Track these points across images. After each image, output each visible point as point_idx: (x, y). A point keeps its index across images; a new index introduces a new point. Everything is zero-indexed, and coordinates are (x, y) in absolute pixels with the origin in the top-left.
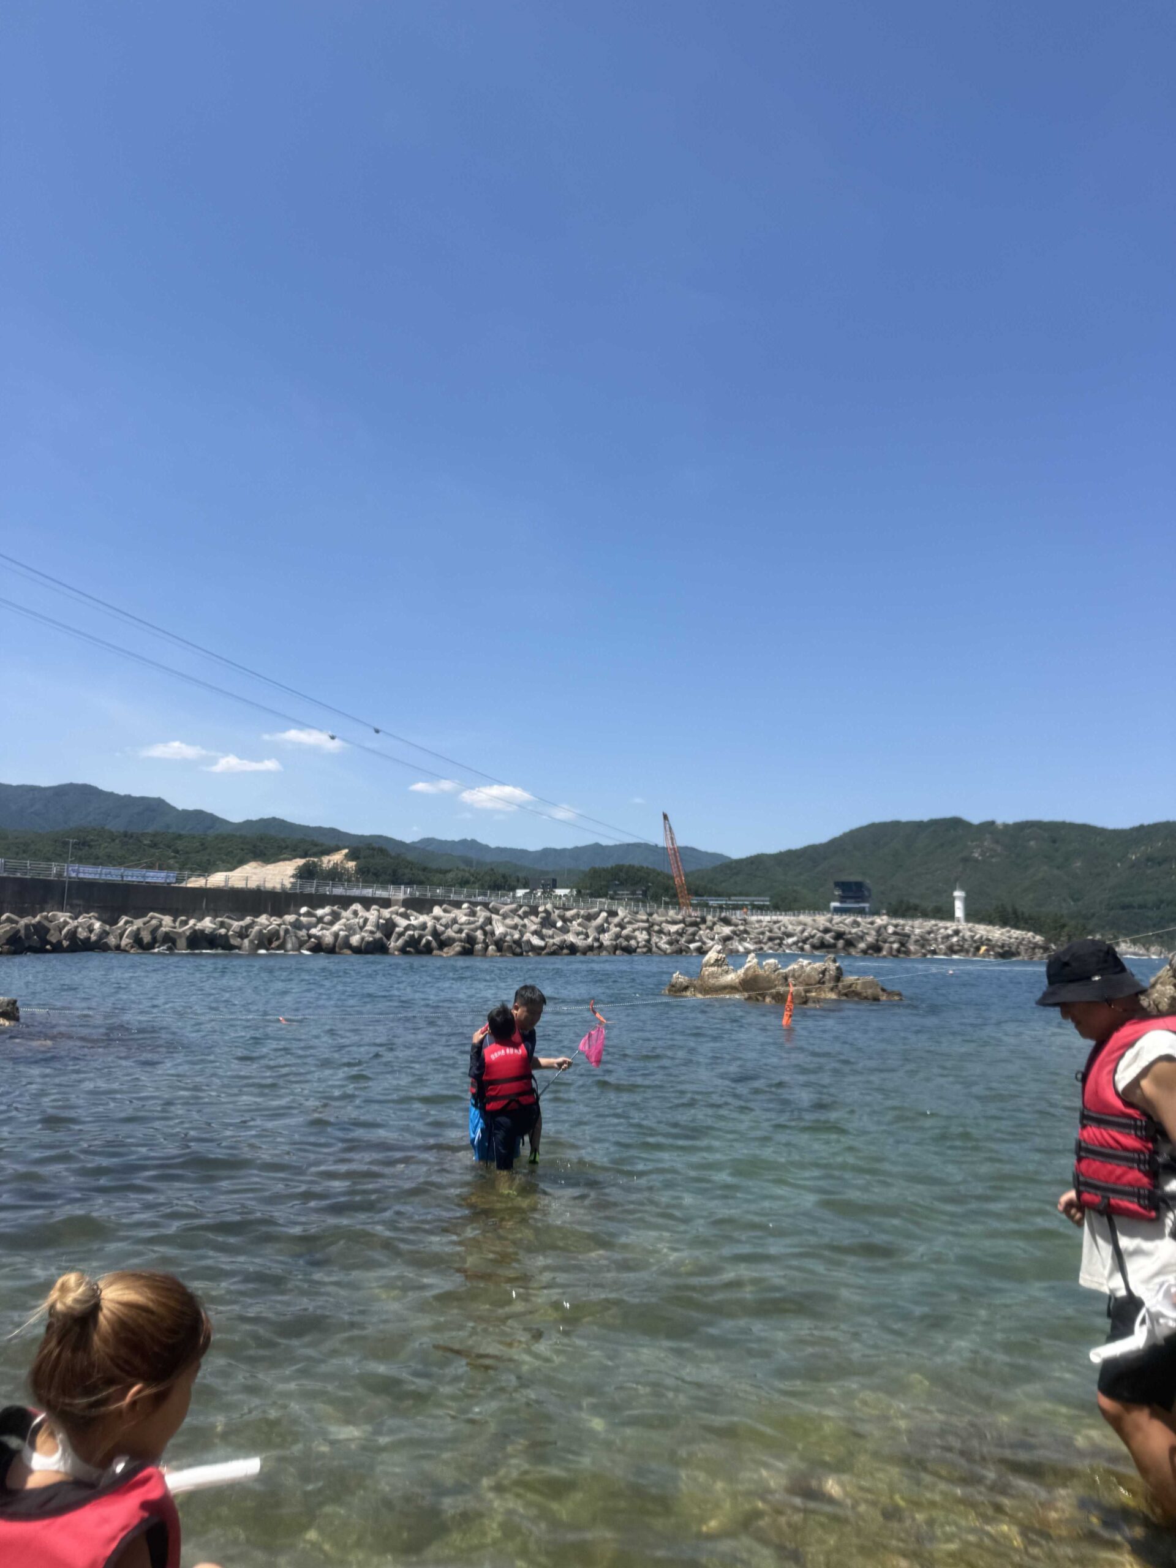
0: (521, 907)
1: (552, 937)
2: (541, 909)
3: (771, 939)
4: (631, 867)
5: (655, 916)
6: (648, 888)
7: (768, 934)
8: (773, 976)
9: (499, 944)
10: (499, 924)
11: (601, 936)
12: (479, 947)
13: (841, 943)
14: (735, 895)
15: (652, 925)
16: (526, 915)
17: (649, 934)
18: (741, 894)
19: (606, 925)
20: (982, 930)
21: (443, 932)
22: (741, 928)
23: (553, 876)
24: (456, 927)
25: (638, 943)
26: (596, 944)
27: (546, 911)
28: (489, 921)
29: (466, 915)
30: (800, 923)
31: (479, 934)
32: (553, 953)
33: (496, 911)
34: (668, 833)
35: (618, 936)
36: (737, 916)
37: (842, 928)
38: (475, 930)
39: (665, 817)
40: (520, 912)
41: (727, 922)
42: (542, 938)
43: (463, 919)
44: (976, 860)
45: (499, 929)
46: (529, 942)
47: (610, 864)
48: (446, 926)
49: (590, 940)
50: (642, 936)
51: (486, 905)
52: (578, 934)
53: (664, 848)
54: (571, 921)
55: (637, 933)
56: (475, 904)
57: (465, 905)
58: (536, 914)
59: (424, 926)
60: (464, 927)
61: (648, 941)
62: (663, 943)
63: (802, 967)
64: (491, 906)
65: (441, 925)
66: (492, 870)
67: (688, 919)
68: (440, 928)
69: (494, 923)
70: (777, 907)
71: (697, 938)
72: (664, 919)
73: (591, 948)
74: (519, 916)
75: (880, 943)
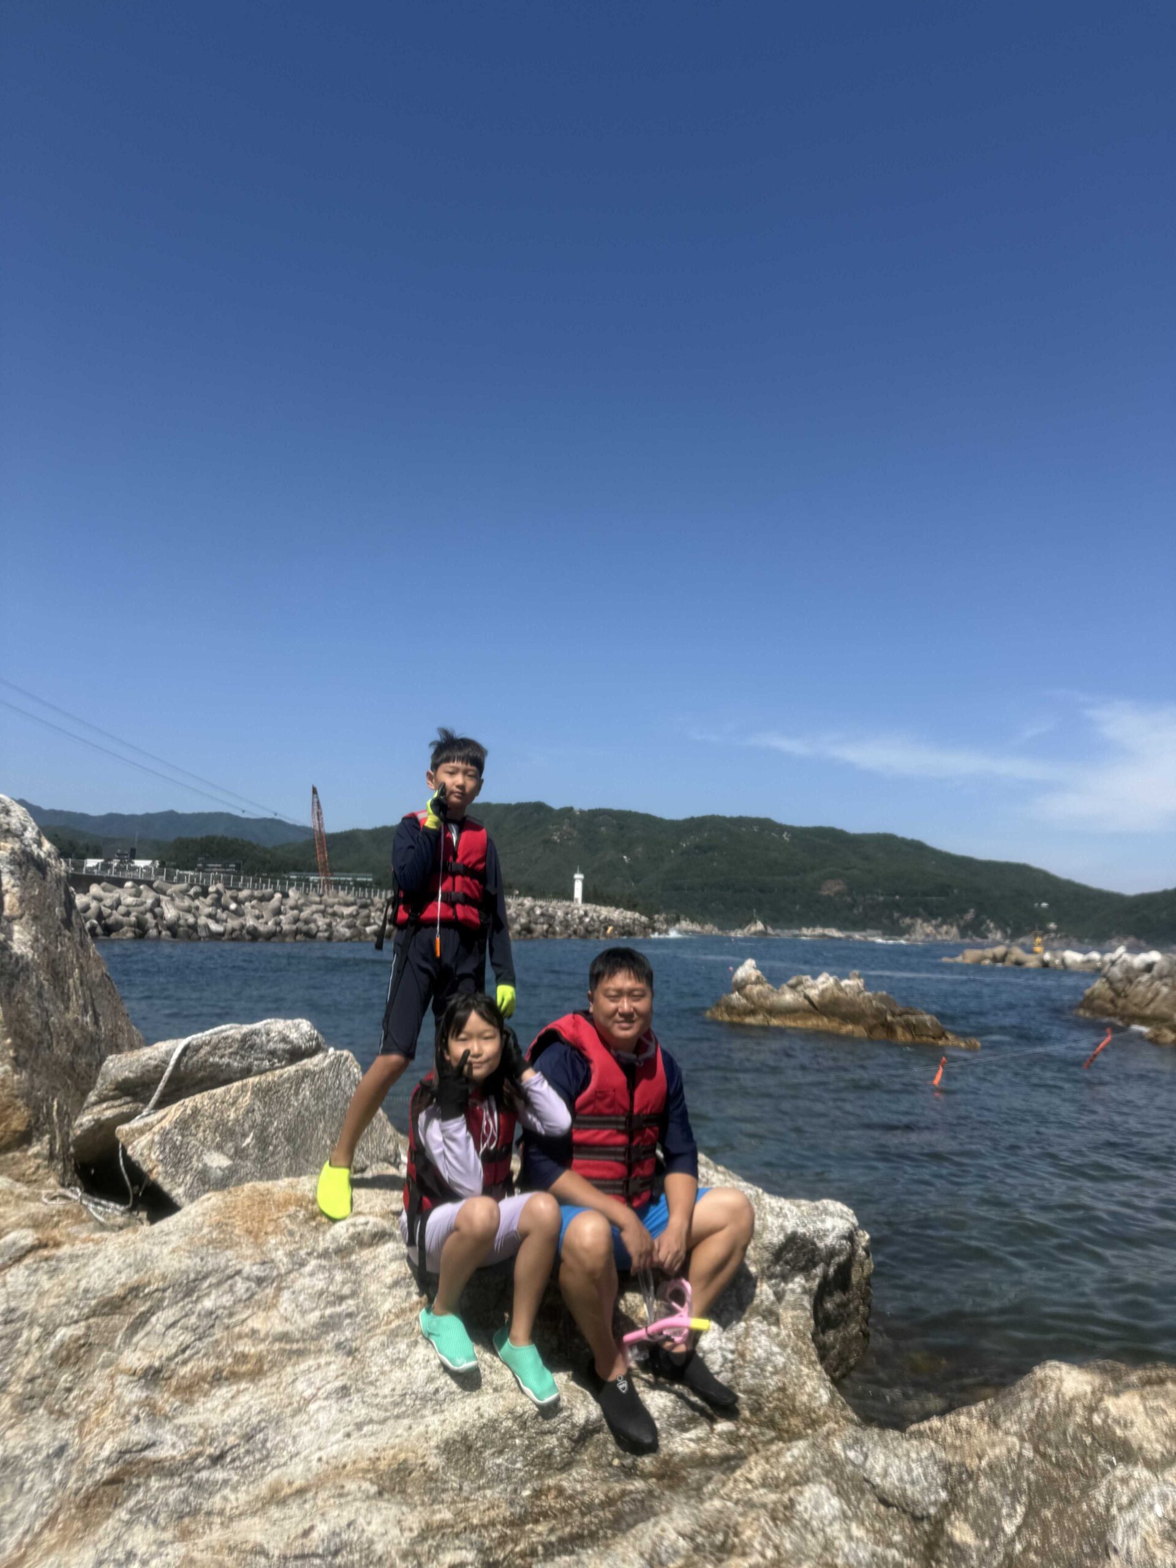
1: (227, 921)
2: (212, 889)
6: (243, 861)
9: (173, 928)
10: (170, 906)
11: (280, 920)
12: (151, 932)
16: (196, 896)
17: (328, 917)
19: (281, 908)
20: (605, 912)
21: (110, 915)
23: (127, 845)
24: (122, 909)
25: (318, 927)
27: (218, 892)
28: (157, 903)
29: (131, 895)
33: (163, 892)
34: (316, 807)
35: (296, 920)
38: (144, 913)
39: (315, 791)
40: (192, 892)
43: (130, 900)
44: (555, 843)
45: (170, 913)
48: (111, 907)
49: (269, 924)
50: (322, 922)
51: (150, 885)
52: (256, 917)
54: (243, 903)
55: (316, 916)
56: (138, 883)
57: (129, 884)
58: (207, 894)
59: (86, 908)
60: (131, 909)
62: (341, 927)
64: (155, 885)
65: (104, 906)
68: (104, 911)
69: (163, 904)
72: (334, 900)
73: (273, 934)
74: (190, 896)
75: (533, 926)
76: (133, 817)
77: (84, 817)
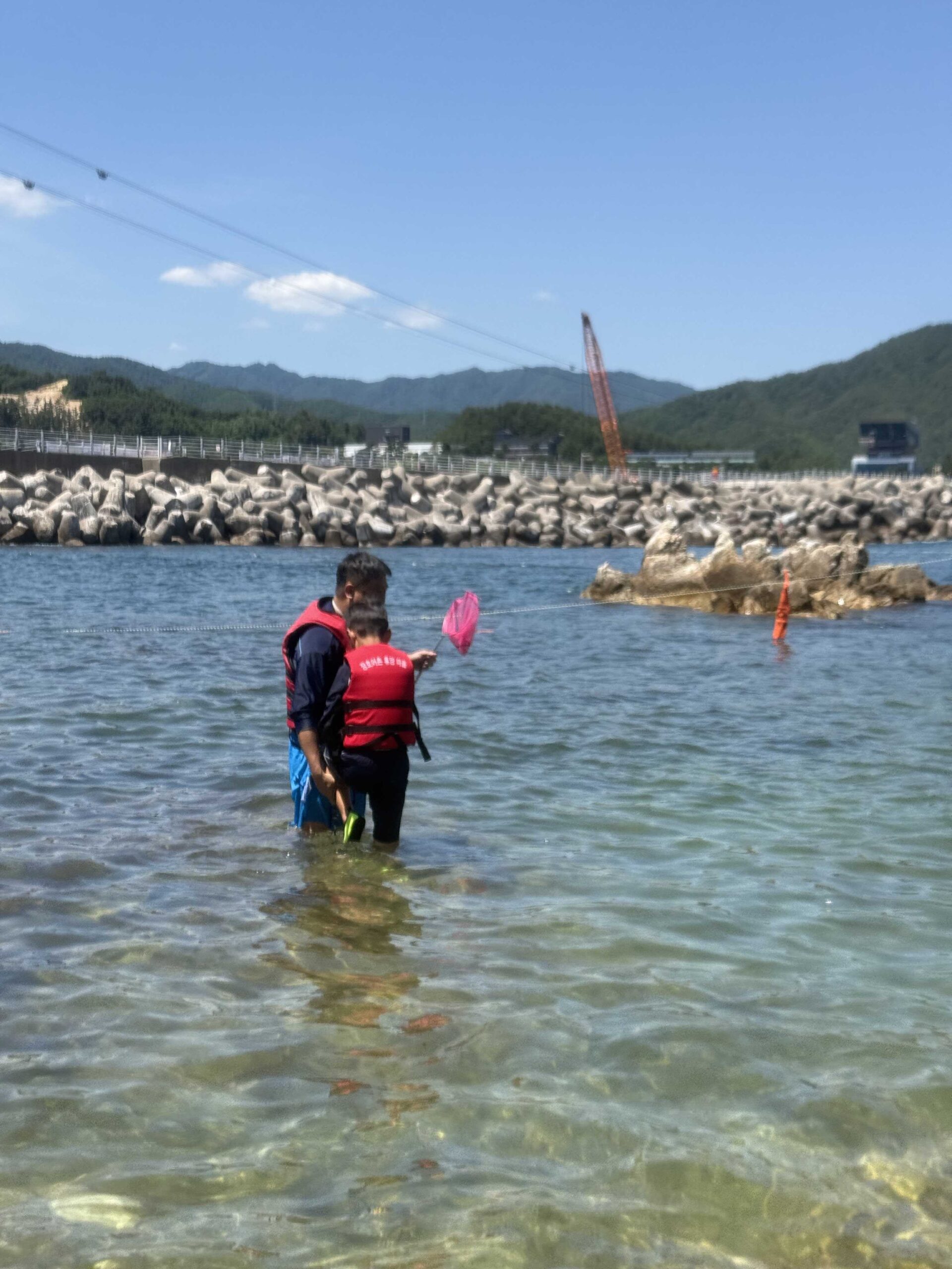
0: (352, 471)
1: (404, 518)
2: (385, 474)
3: (754, 517)
4: (531, 407)
5: (570, 484)
6: (559, 440)
7: (750, 509)
8: (758, 566)
9: (320, 531)
10: (319, 499)
11: (484, 517)
12: (287, 535)
13: (866, 520)
14: (699, 449)
15: (565, 498)
16: (361, 484)
17: (560, 512)
18: (708, 447)
19: (490, 499)
21: (229, 513)
22: (708, 500)
23: (403, 423)
24: (249, 503)
25: (542, 526)
26: (475, 529)
27: (394, 478)
29: (264, 484)
30: (801, 490)
31: (287, 515)
32: (408, 543)
33: (313, 478)
34: (591, 348)
35: (510, 516)
36: (701, 481)
37: (869, 496)
38: (280, 508)
39: (586, 321)
40: (353, 479)
41: (684, 490)
42: (388, 519)
43: (260, 491)
45: (319, 507)
46: (367, 527)
47: (495, 402)
48: (234, 503)
49: (465, 523)
50: (549, 516)
51: (296, 469)
52: (446, 513)
53: (584, 376)
54: (434, 493)
55: (541, 511)
56: (279, 467)
57: (263, 469)
58: (378, 481)
59: (197, 503)
60: (261, 503)
61: (559, 523)
62: (582, 525)
63: (804, 551)
64: (304, 470)
65: (225, 500)
66: (305, 413)
67: (623, 488)
68: (224, 506)
69: (310, 496)
70: (765, 467)
71: (637, 517)
72: (583, 487)
73: (466, 536)
74: (351, 486)
75: (929, 519)
76: (421, 381)
77: (355, 385)
